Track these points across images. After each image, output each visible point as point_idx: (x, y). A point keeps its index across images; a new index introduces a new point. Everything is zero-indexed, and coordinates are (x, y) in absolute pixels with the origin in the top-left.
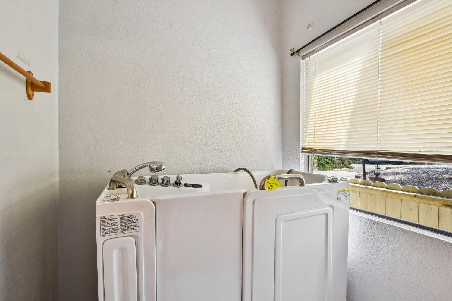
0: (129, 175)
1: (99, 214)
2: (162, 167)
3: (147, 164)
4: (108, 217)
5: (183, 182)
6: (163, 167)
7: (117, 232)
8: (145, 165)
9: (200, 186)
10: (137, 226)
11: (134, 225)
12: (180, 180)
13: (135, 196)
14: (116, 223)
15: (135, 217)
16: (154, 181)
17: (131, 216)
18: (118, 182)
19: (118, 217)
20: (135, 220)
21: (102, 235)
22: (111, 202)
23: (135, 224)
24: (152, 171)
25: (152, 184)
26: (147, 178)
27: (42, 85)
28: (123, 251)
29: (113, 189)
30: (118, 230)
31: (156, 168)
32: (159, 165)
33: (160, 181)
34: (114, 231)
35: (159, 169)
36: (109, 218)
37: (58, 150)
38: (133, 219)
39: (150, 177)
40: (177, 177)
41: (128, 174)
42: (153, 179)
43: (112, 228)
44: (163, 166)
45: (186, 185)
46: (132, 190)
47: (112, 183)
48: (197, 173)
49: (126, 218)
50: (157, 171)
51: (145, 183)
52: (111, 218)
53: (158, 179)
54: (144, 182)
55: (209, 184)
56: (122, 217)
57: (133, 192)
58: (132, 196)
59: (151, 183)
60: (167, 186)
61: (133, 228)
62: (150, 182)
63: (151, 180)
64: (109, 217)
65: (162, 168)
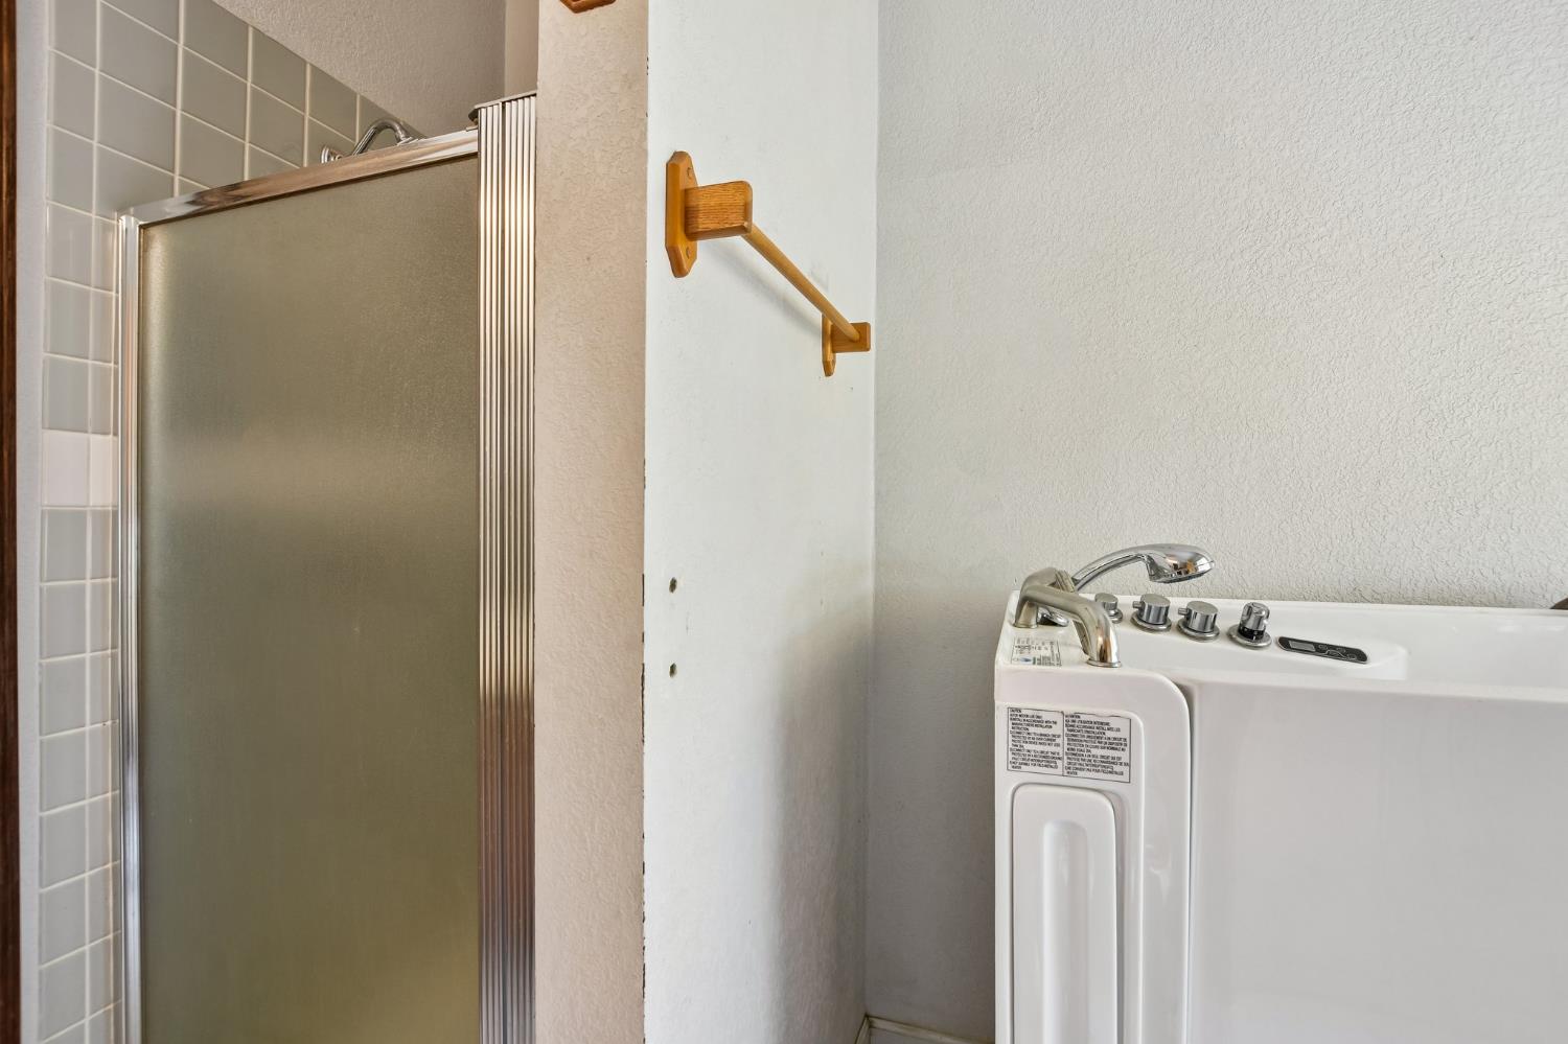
0: (1079, 585)
1: (1005, 700)
2: (1198, 563)
3: (1141, 552)
4: (1030, 713)
5: (1273, 630)
6: (1203, 565)
7: (1056, 767)
8: (1133, 554)
9: (1359, 656)
10: (1121, 764)
11: (1113, 758)
12: (1260, 619)
13: (1114, 659)
14: (1054, 736)
15: (1118, 730)
16: (1152, 613)
17: (1102, 723)
18: (1045, 604)
19: (1059, 719)
20: (1115, 739)
21: (1010, 766)
22: (1036, 667)
23: (1115, 754)
24: (1159, 577)
25: (1145, 625)
26: (1127, 602)
27: (853, 333)
28: (1073, 834)
29: (1028, 626)
30: (1059, 762)
31: (1175, 565)
32: (1186, 556)
33: (1175, 618)
34: (1048, 760)
35: (1184, 572)
36: (1033, 716)
37: (873, 504)
38: (1109, 734)
39: (1138, 599)
40: (1249, 610)
41: (1075, 581)
42: (1150, 607)
43: (1042, 752)
44: (1203, 561)
45: (1285, 643)
46: (1102, 635)
47: (1025, 607)
48: (1335, 600)
49: (1084, 727)
50: (1180, 580)
51: (1121, 619)
52: (1038, 717)
53: (1167, 608)
54: (1116, 614)
55: (1402, 651)
56: (1074, 721)
57: (1106, 643)
58: (1103, 657)
59: (1141, 620)
60: (1205, 639)
61: (1107, 766)
62: (1139, 616)
63: (1141, 609)
64: (1035, 713)
65: (1196, 569)
